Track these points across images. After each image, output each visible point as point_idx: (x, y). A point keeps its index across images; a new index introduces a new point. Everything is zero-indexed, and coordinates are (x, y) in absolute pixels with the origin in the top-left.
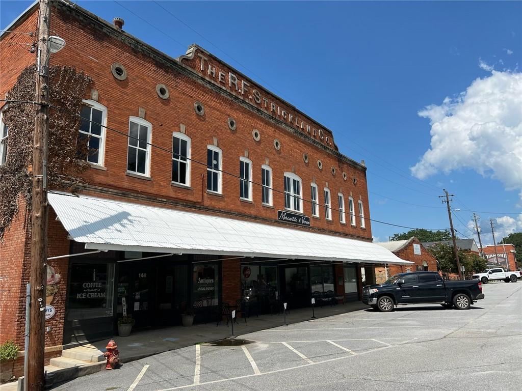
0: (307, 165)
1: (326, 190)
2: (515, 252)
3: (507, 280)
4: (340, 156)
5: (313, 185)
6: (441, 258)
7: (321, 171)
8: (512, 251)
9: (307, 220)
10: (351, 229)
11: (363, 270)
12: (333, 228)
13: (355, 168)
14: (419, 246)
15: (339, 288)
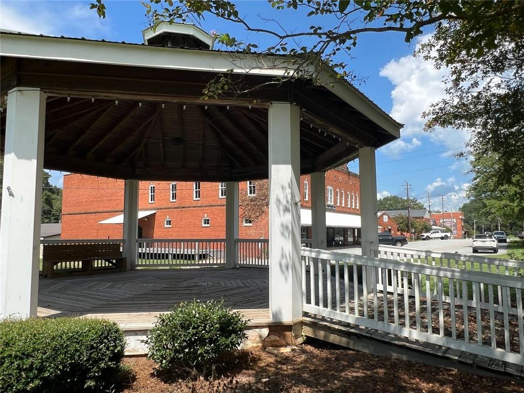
0: (336, 181)
1: (342, 191)
2: (464, 218)
3: (442, 238)
4: (349, 172)
5: (337, 190)
6: (401, 223)
7: (341, 182)
8: (460, 217)
9: (335, 207)
10: (352, 210)
11: (356, 230)
12: (344, 210)
13: (356, 177)
14: (387, 216)
15: (346, 239)
